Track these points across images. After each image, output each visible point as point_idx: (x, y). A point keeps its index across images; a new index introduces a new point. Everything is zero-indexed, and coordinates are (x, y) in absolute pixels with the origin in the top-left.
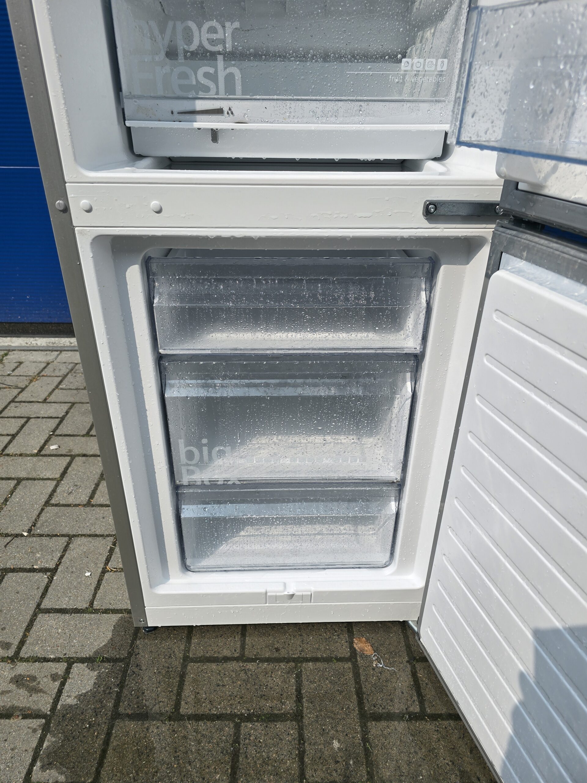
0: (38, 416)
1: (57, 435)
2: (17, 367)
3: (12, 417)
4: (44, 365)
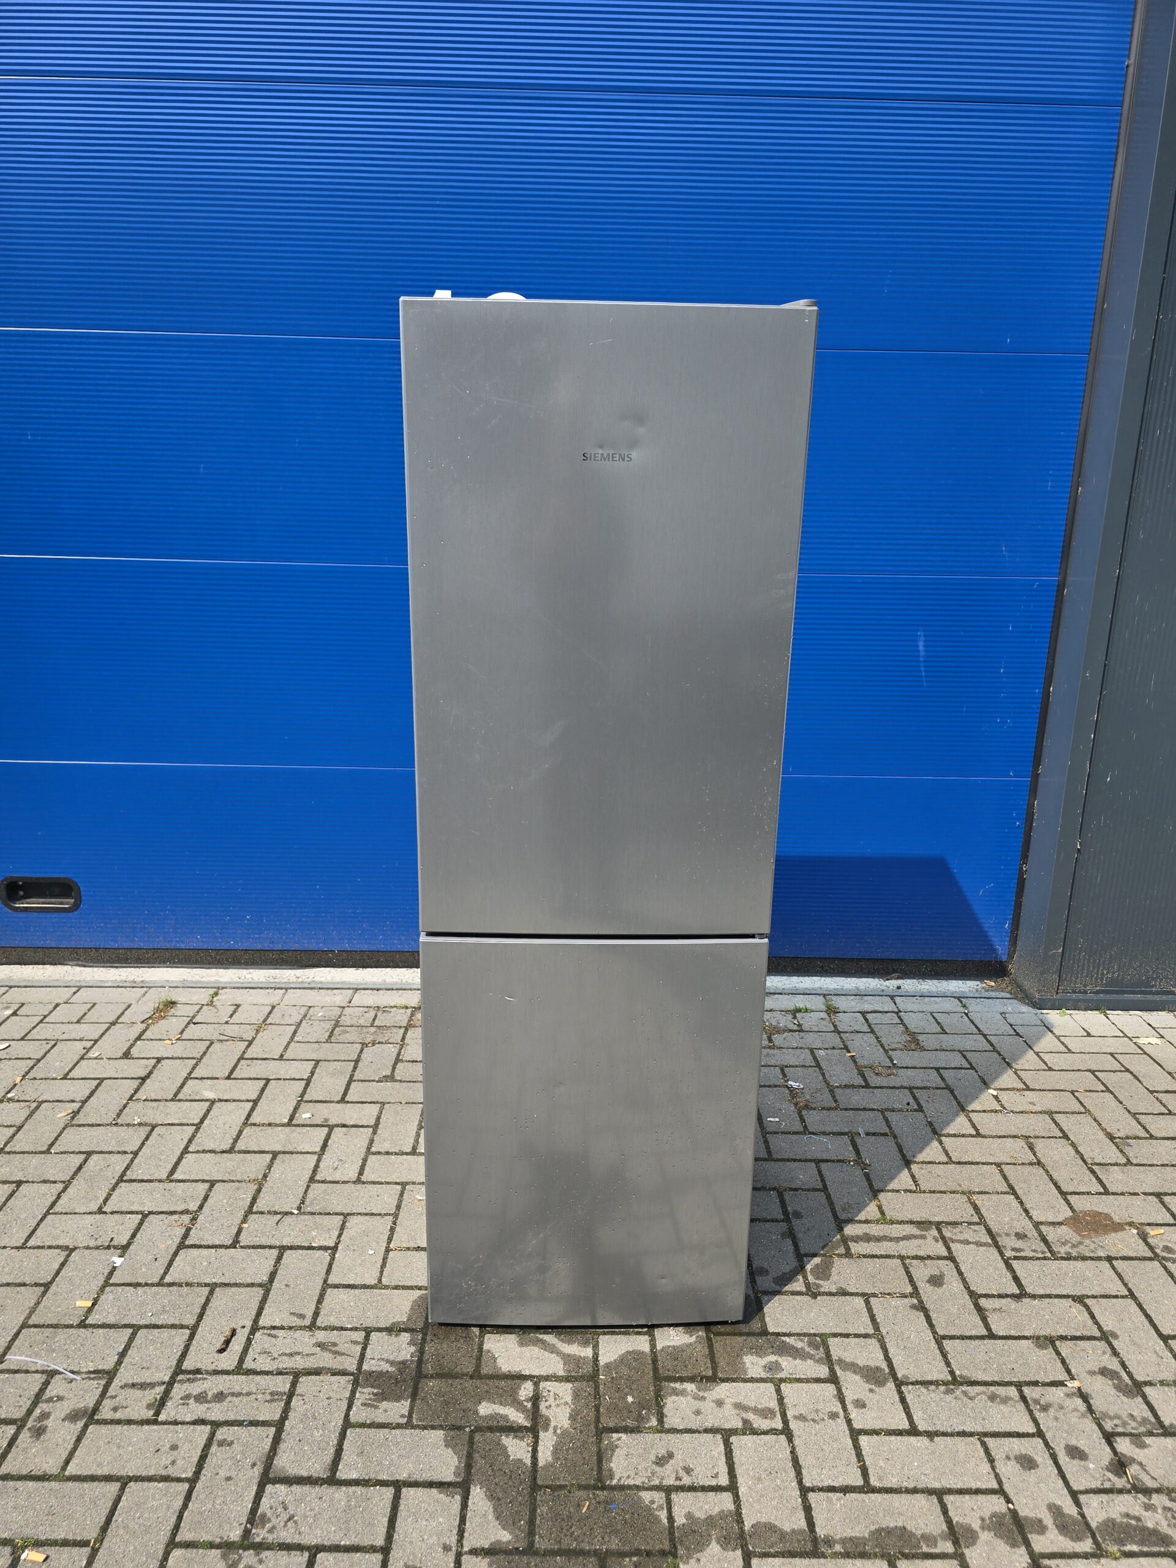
0: (278, 1077)
1: (307, 1102)
2: (234, 1012)
3: (247, 1079)
4: (269, 1009)
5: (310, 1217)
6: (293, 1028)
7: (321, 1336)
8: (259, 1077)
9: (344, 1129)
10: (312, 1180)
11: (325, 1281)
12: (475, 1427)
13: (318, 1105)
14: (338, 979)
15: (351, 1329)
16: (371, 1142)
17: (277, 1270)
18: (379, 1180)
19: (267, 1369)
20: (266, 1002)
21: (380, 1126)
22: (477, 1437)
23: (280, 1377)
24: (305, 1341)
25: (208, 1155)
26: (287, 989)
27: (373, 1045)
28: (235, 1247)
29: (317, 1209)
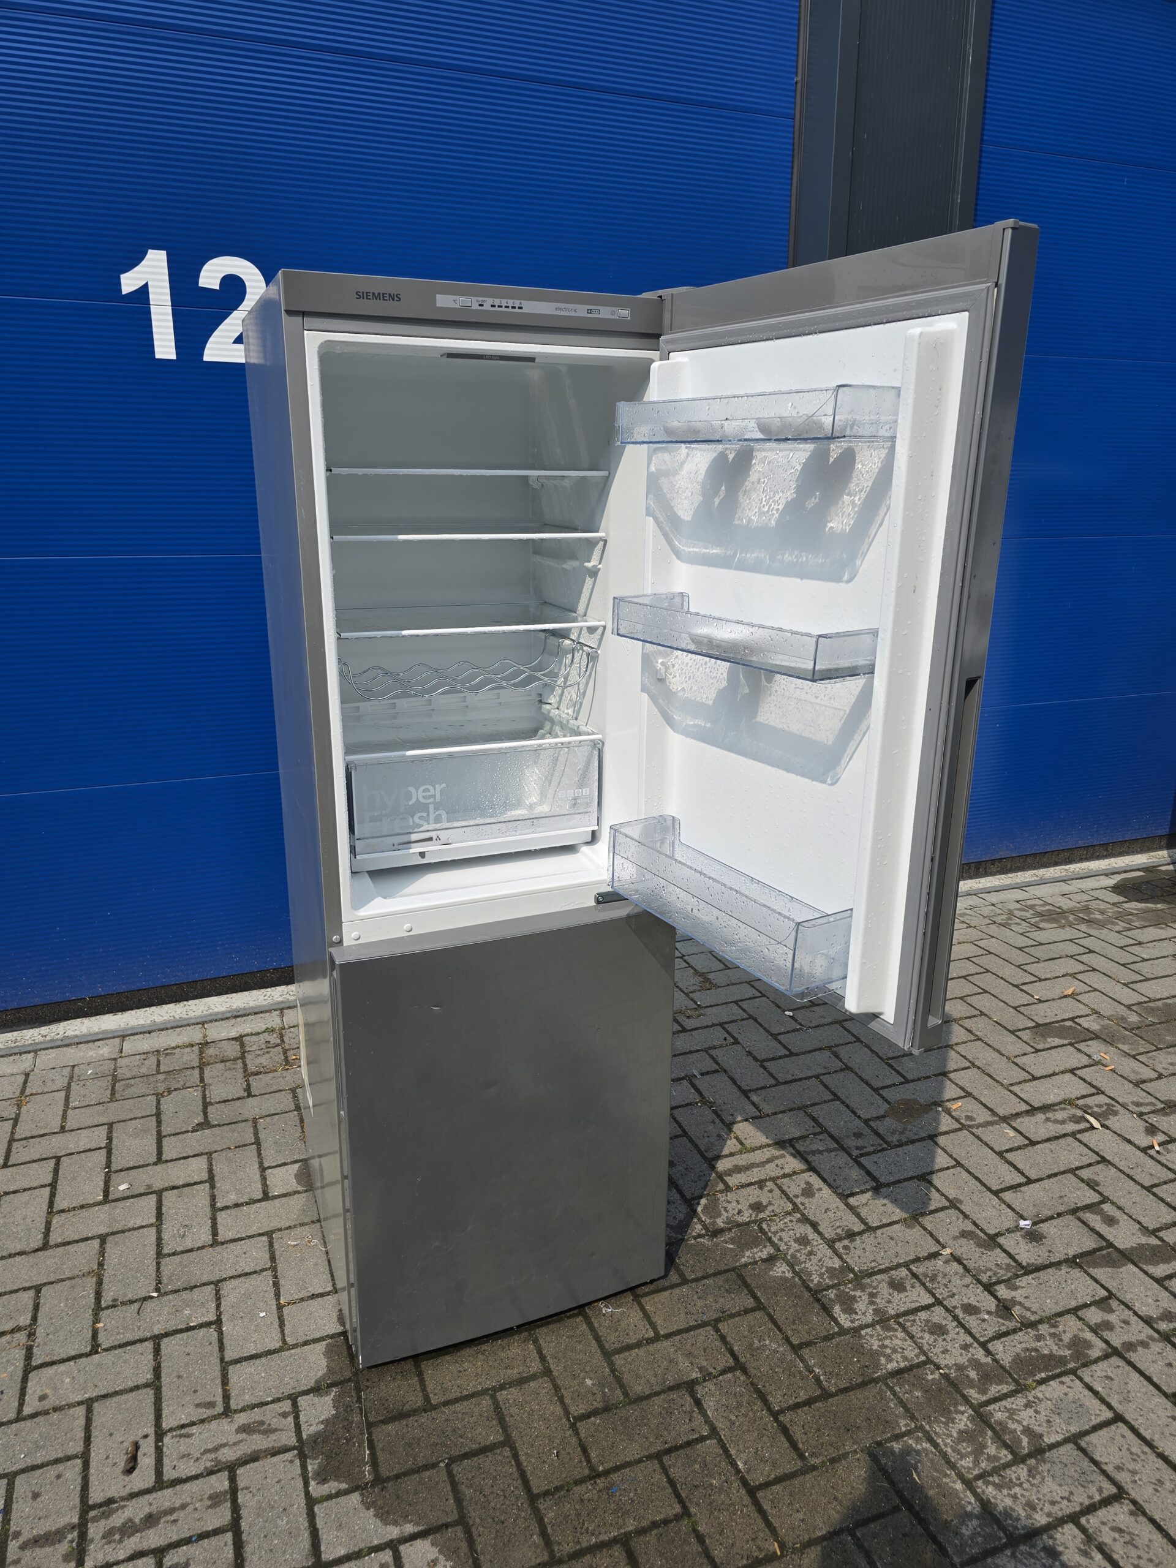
0: (69, 1151)
1: (117, 1171)
3: (30, 1162)
4: (21, 1079)
5: (175, 1295)
6: (63, 1094)
7: (242, 1419)
8: (44, 1156)
9: (175, 1191)
10: (160, 1255)
11: (222, 1359)
12: (449, 1459)
13: (131, 1172)
14: (96, 1029)
15: (273, 1402)
16: (213, 1198)
17: (159, 1363)
18: (239, 1236)
19: (193, 1473)
20: (15, 1071)
21: (216, 1179)
22: (456, 1468)
23: (213, 1476)
24: (225, 1430)
25: (18, 1259)
26: (35, 1052)
27: (170, 1093)
28: (97, 1352)
29: (179, 1285)
